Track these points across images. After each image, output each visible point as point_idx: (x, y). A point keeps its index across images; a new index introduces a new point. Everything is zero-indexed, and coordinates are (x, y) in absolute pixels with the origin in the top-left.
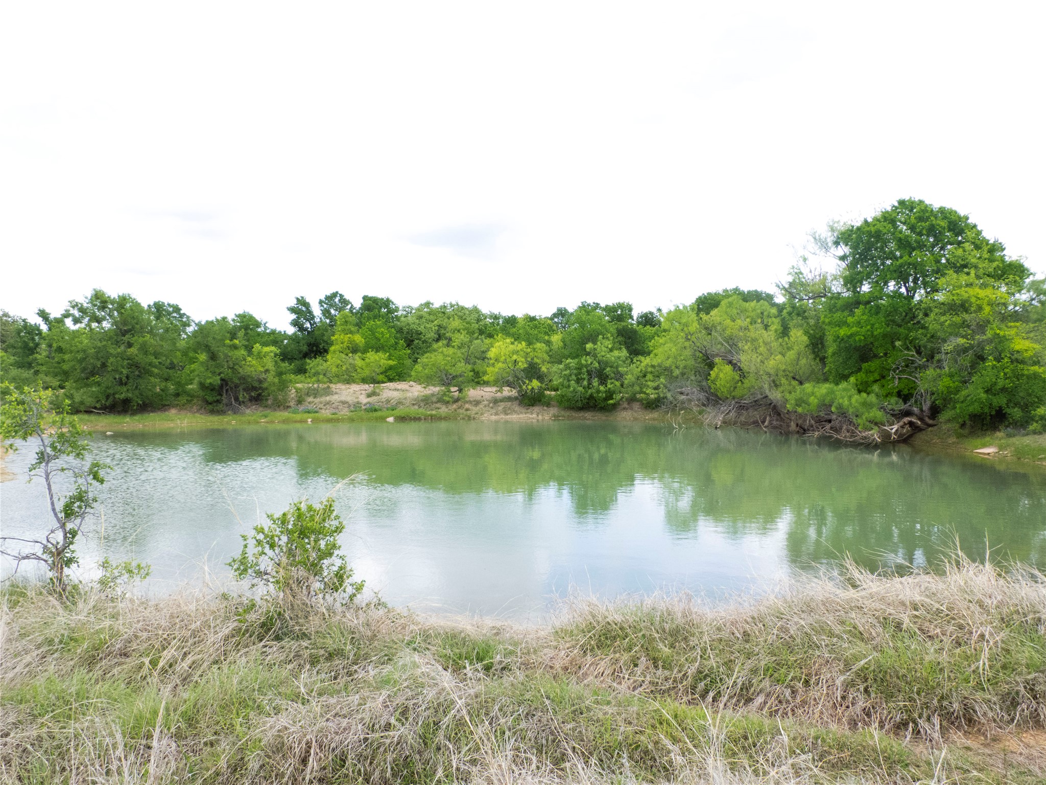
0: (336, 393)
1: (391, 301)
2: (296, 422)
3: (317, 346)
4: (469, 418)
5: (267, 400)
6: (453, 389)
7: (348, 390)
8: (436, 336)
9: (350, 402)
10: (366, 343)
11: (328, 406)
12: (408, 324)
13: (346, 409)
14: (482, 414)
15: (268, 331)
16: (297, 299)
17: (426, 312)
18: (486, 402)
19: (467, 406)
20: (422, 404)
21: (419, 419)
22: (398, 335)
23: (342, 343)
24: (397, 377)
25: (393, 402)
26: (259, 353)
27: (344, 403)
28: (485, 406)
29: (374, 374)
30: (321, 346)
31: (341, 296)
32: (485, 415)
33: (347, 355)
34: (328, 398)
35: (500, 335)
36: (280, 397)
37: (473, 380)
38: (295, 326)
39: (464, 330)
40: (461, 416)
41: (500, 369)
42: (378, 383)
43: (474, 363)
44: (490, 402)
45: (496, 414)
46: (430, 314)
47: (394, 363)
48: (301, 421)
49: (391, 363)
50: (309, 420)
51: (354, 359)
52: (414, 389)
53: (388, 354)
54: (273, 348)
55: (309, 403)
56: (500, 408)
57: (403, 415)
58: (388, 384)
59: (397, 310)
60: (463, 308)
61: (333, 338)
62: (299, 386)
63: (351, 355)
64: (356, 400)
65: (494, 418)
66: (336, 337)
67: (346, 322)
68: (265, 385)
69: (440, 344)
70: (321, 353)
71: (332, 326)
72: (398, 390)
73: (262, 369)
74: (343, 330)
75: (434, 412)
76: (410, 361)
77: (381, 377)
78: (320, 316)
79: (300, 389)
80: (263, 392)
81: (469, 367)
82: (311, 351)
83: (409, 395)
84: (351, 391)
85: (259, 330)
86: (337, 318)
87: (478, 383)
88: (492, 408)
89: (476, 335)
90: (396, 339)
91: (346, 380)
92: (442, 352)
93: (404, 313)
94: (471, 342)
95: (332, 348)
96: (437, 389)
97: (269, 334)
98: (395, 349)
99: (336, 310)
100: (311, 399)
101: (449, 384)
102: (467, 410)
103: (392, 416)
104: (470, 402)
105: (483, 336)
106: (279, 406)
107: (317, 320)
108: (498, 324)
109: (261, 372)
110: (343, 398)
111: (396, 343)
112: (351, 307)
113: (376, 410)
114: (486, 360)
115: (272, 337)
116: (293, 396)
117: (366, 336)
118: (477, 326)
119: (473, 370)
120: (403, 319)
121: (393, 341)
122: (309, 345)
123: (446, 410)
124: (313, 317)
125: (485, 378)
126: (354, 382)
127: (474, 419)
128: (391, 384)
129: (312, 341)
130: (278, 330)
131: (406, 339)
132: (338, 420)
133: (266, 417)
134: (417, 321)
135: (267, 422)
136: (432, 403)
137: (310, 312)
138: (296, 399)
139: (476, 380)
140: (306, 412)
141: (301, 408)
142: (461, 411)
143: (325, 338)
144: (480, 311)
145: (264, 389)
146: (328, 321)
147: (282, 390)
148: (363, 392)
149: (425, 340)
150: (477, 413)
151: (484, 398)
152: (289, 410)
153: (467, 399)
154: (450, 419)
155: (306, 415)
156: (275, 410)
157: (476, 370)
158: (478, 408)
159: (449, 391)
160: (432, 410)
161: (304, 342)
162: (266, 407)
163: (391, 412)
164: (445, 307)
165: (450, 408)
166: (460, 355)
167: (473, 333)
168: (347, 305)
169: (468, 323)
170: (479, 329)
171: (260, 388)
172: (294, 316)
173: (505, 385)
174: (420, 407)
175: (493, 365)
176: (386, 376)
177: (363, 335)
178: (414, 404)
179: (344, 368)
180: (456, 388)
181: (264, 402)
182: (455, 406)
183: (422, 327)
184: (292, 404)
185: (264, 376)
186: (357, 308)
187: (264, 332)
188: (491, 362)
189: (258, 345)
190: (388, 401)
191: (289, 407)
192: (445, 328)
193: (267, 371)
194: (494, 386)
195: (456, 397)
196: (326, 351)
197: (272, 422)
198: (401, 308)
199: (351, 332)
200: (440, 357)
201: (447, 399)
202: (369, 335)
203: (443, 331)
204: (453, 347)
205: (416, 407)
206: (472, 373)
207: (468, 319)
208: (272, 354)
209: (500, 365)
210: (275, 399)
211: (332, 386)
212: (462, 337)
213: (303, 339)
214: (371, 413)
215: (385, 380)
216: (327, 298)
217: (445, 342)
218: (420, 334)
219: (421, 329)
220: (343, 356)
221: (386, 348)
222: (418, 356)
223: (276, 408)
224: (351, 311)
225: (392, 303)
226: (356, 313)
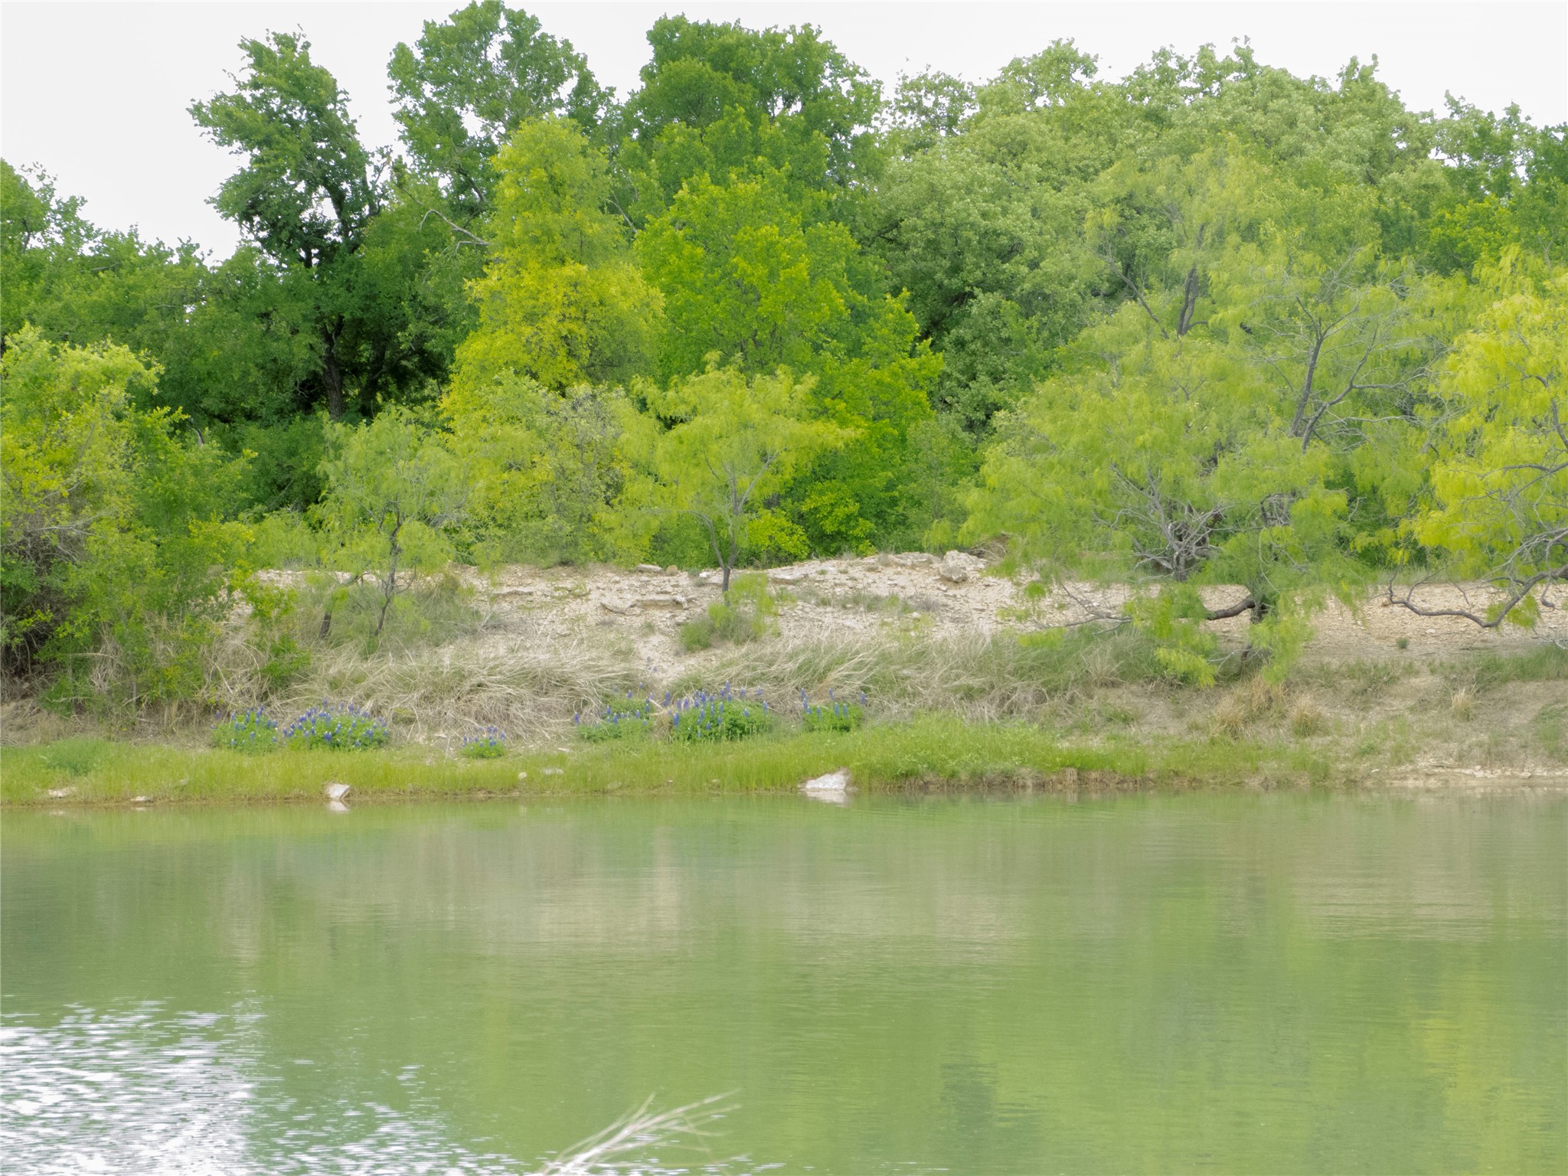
0: (497, 626)
1: (826, 50)
2: (255, 801)
3: (382, 339)
4: (1321, 780)
5: (82, 666)
6: (1220, 596)
7: (574, 607)
8: (1110, 265)
9: (583, 679)
10: (675, 314)
11: (449, 707)
12: (933, 192)
13: (559, 724)
14: (1401, 755)
15: (86, 250)
16: (258, 53)
17: (1047, 116)
18: (1424, 681)
19: (1305, 703)
20: (1023, 692)
21: (1005, 785)
22: (873, 264)
23: (531, 318)
24: (867, 525)
25: (844, 680)
26: (37, 381)
27: (542, 682)
28: (1423, 705)
29: (724, 509)
30: (404, 339)
31: (522, 24)
32: (1424, 762)
33: (561, 389)
34: (447, 656)
35: (1511, 253)
36: (162, 651)
37: (1343, 541)
38: (246, 216)
39: (1285, 221)
40: (1270, 767)
41: (1513, 467)
42: (752, 559)
43: (1352, 435)
44: (1453, 678)
45: (1494, 755)
46: (1068, 124)
47: (850, 433)
48: (285, 799)
49: (833, 435)
50: (337, 791)
51: (603, 418)
52: (971, 597)
53: (811, 381)
54: (121, 356)
55: (334, 685)
56: (1517, 719)
57: (903, 763)
58: (811, 568)
59: (866, 101)
60: (1278, 84)
61: (476, 288)
62: (282, 580)
63: (581, 389)
64: (619, 668)
65: (1478, 778)
66: (494, 278)
67: (555, 185)
68: (77, 577)
69: (1129, 311)
70: (402, 377)
71: (473, 210)
72: (873, 604)
73: (56, 484)
74: (539, 239)
75: (1096, 744)
76: (950, 420)
77: (768, 526)
78: (401, 150)
79: (281, 603)
80: (61, 618)
81: (1320, 457)
82: (344, 368)
83: (944, 632)
84: (588, 609)
85: (35, 242)
86: (496, 162)
87: (1374, 558)
88: (1466, 716)
89: (1362, 255)
90: (861, 285)
91: (553, 541)
92: (1145, 368)
93: (911, 120)
94: (1329, 295)
95: (470, 352)
96: (1118, 597)
97: (91, 266)
98: (855, 350)
99: (492, 114)
100: (342, 662)
101: (1188, 567)
102: (1307, 728)
103: (838, 763)
104: (1325, 680)
105: (1407, 262)
106: (155, 706)
107: (377, 177)
108: (1503, 186)
109: (51, 500)
110: (539, 657)
111: (859, 316)
112: (581, 91)
113: (737, 730)
114: (1424, 413)
115: (105, 290)
116: (237, 642)
117: (677, 277)
118: (1369, 197)
119: (1345, 481)
120: (898, 162)
121: (837, 300)
122: (333, 329)
123: (1174, 728)
124: (357, 161)
125: (1425, 529)
126: (606, 557)
127: (1352, 783)
128: (831, 566)
129: (350, 305)
130: (148, 238)
131: (919, 285)
132: (506, 792)
133: (78, 769)
134: (988, 172)
135: (87, 804)
136: (1087, 683)
137: (338, 133)
138: (259, 661)
139: (1362, 541)
140: (314, 742)
141: (287, 714)
142: (1264, 735)
143: (428, 286)
144: (1396, 104)
145: (60, 604)
146: (445, 182)
147: (172, 607)
148: (661, 617)
149: (1038, 293)
150: (1370, 751)
151: (1414, 651)
152: (217, 727)
153: (1305, 662)
154: (1196, 783)
155: (322, 759)
156: (133, 729)
157: (1364, 477)
158: (1375, 716)
159: (1193, 609)
160: (1084, 728)
161: (296, 311)
162: (80, 708)
163: (831, 740)
164: (1166, 77)
165: (1197, 717)
166: (1255, 379)
167: (1346, 240)
168: (559, 78)
169: (1310, 178)
170: (1377, 216)
171: (45, 596)
172: (237, 160)
173: (1550, 567)
174: (1008, 709)
175: (1471, 447)
176: (801, 518)
177: (655, 267)
178: (969, 694)
179: (544, 471)
180: (1234, 594)
181: (68, 679)
182: (1228, 705)
183: (1022, 209)
184: (230, 693)
185: (64, 520)
186: (621, 98)
187: (65, 254)
188: (1464, 423)
189: (29, 333)
190: (812, 674)
191: (209, 710)
192: (1166, 216)
193: (84, 494)
194: (1477, 574)
195: (1236, 650)
196: (434, 367)
197: (119, 803)
198: (888, 94)
199: (586, 251)
200: (1132, 397)
201: (1177, 659)
202: (695, 265)
203: (1150, 234)
204: (1219, 334)
205: (987, 710)
206: (1339, 499)
207: (1314, 153)
208: (117, 392)
209: (1515, 442)
210: (134, 666)
211: (472, 579)
212: (1273, 267)
213: (292, 292)
214: (708, 747)
215: (794, 542)
216: (436, 39)
217: (1161, 301)
218: (1006, 255)
219: (1015, 220)
220: (544, 396)
221: (794, 342)
222: (993, 393)
223: (139, 716)
224: (582, 116)
225: (837, 61)
226: (614, 134)
